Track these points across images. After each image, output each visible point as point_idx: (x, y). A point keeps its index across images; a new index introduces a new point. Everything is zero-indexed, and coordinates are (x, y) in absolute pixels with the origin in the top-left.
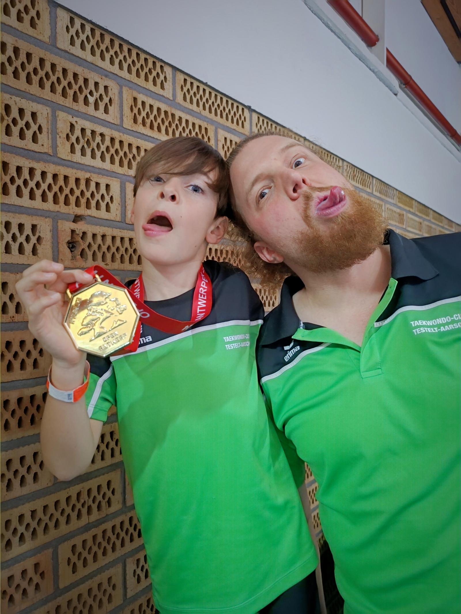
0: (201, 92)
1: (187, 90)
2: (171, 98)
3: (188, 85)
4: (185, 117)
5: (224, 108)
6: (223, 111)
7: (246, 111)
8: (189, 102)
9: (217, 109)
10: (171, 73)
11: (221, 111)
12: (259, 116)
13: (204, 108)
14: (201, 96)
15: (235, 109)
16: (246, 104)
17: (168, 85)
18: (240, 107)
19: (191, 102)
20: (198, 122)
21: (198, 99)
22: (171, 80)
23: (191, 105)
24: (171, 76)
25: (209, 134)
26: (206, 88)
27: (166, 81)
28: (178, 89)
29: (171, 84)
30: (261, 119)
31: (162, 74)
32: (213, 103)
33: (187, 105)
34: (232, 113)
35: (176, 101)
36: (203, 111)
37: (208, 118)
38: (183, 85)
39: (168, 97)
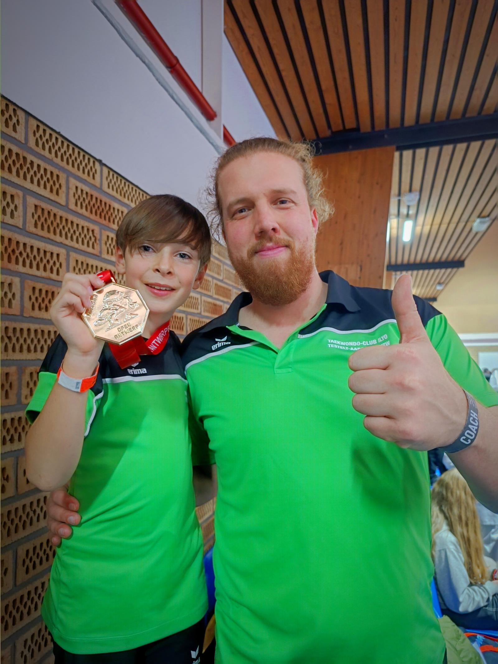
0: (54, 140)
1: (39, 135)
2: (23, 142)
3: (41, 132)
4: (36, 161)
5: (76, 159)
6: (75, 161)
7: (97, 164)
8: (41, 148)
9: (69, 158)
10: (24, 117)
11: (73, 161)
12: (110, 170)
13: (56, 156)
14: (53, 144)
15: (86, 161)
16: (98, 158)
17: (21, 129)
18: (92, 160)
19: (44, 148)
20: (49, 168)
21: (50, 147)
22: (24, 124)
23: (44, 151)
24: (24, 120)
25: (60, 181)
26: (58, 137)
27: (18, 124)
28: (31, 135)
29: (23, 128)
30: (111, 173)
31: (15, 117)
32: (65, 152)
33: (39, 150)
34: (84, 164)
35: (28, 145)
36: (55, 158)
37: (59, 165)
38: (36, 131)
39: (20, 140)
